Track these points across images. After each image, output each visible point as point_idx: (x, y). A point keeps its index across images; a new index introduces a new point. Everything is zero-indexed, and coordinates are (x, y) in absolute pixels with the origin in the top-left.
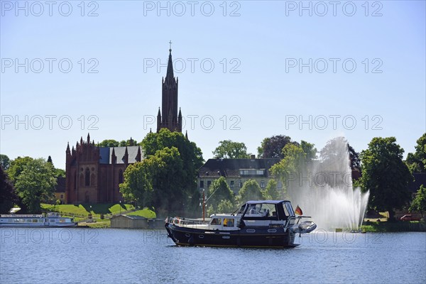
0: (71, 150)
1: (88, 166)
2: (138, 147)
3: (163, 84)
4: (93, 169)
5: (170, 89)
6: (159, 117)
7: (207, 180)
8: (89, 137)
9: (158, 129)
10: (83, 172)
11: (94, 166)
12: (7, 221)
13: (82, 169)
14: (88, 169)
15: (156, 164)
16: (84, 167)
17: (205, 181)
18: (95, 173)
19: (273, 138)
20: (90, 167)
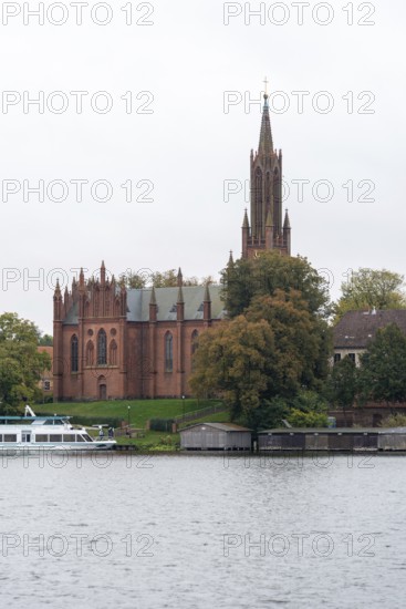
0: (63, 293)
1: (102, 326)
3: (253, 165)
4: (114, 332)
5: (267, 173)
6: (246, 229)
8: (103, 270)
9: (245, 254)
10: (93, 338)
11: (116, 326)
13: (90, 332)
14: (102, 331)
16: (95, 328)
18: (118, 338)
20: (108, 327)
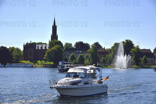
0: (25, 45)
2: (45, 45)
3: (53, 27)
5: (54, 28)
7: (66, 54)
8: (31, 42)
10: (29, 52)
11: (33, 50)
12: (14, 65)
13: (29, 51)
14: (31, 51)
15: (55, 50)
16: (30, 50)
17: (65, 54)
18: (33, 52)
19: (79, 42)
